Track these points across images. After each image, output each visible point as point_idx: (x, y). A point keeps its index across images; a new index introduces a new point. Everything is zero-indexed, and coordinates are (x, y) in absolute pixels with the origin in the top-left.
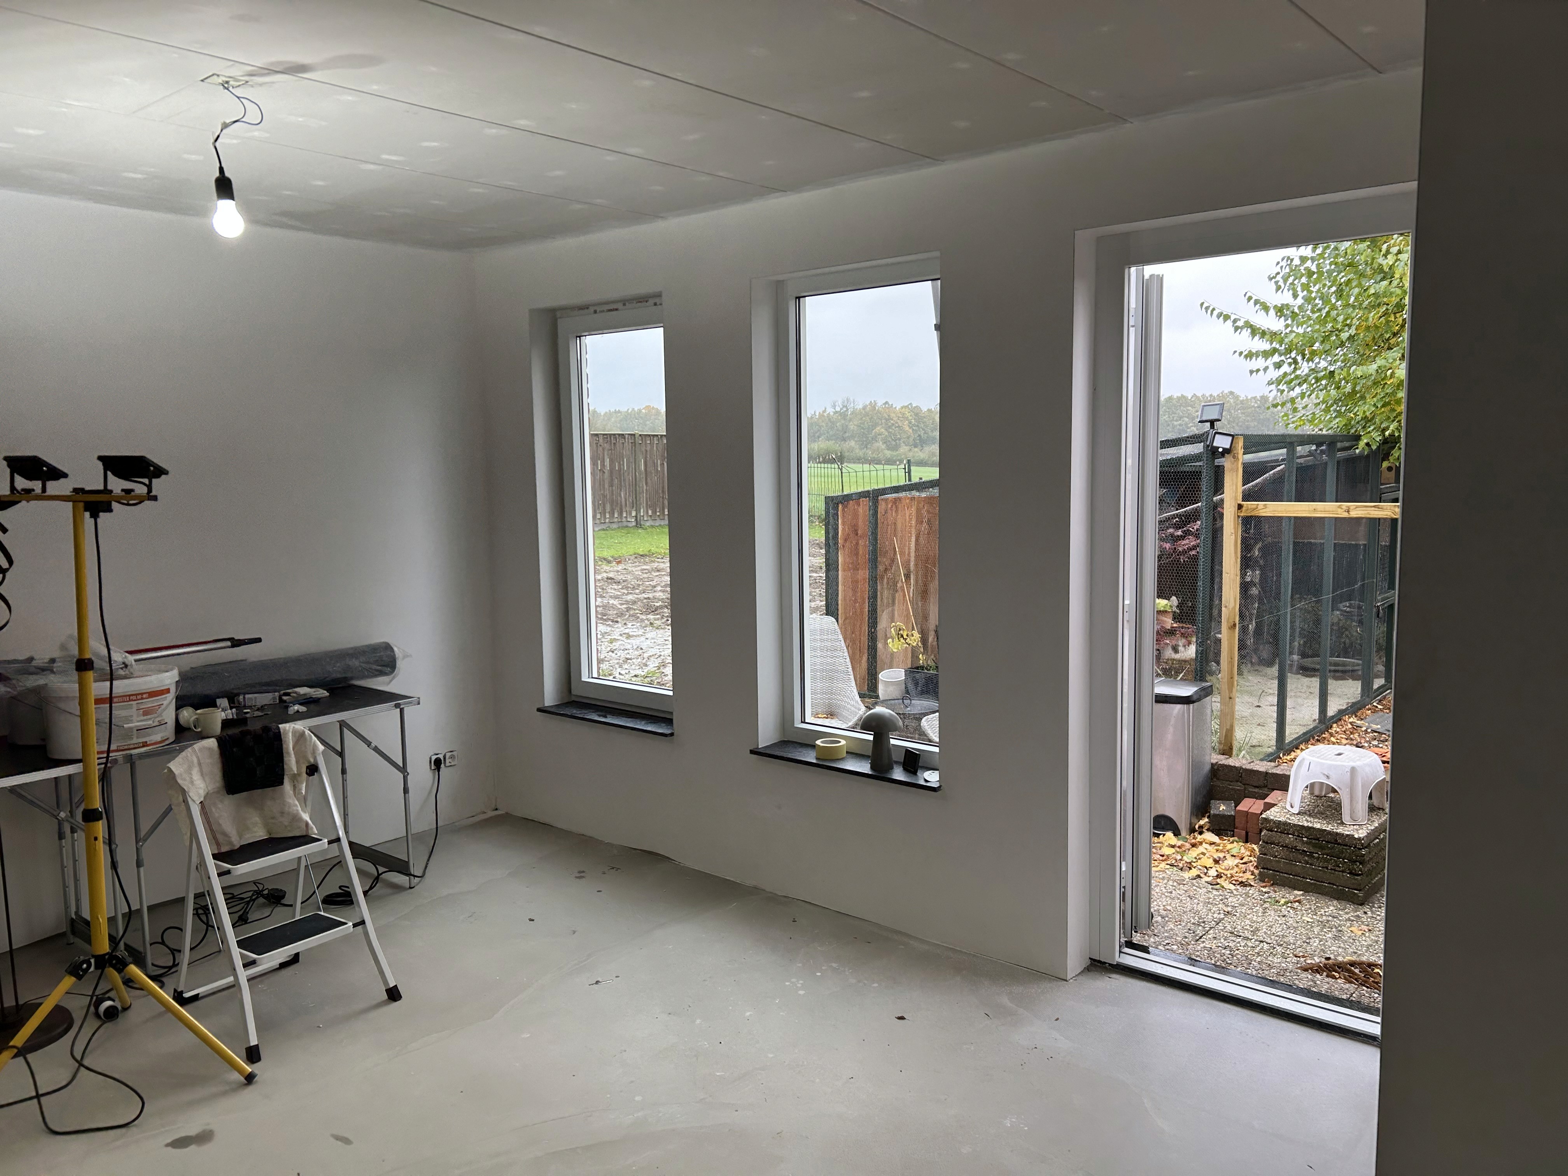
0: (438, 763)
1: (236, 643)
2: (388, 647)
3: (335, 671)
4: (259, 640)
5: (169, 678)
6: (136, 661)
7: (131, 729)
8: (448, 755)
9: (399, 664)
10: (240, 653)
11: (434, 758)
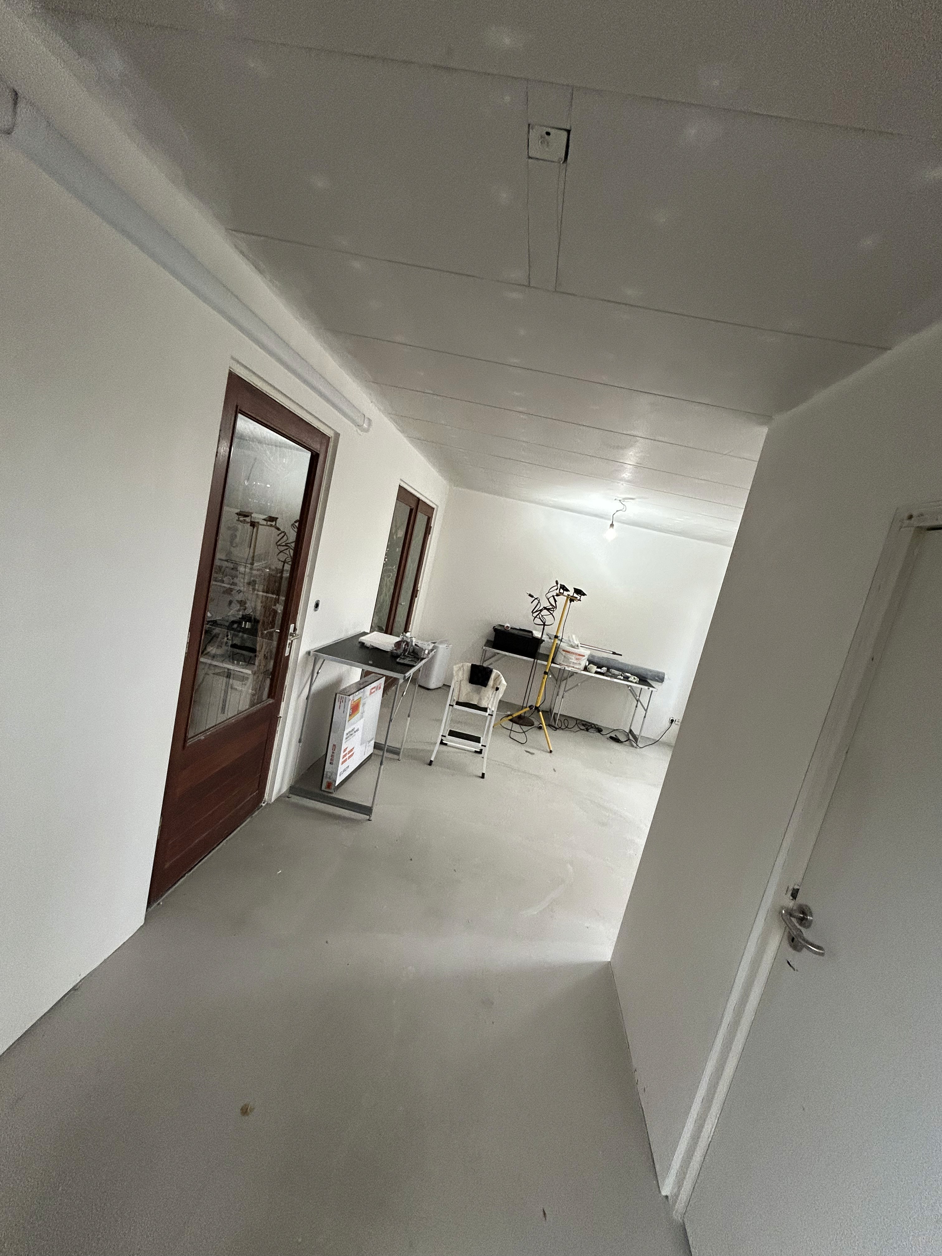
0: (672, 721)
1: (614, 653)
2: (664, 674)
3: (643, 673)
4: (621, 655)
5: (587, 653)
6: (581, 646)
7: (571, 662)
8: (677, 720)
9: (665, 680)
10: (615, 657)
11: (671, 719)
